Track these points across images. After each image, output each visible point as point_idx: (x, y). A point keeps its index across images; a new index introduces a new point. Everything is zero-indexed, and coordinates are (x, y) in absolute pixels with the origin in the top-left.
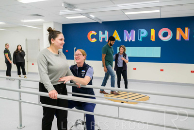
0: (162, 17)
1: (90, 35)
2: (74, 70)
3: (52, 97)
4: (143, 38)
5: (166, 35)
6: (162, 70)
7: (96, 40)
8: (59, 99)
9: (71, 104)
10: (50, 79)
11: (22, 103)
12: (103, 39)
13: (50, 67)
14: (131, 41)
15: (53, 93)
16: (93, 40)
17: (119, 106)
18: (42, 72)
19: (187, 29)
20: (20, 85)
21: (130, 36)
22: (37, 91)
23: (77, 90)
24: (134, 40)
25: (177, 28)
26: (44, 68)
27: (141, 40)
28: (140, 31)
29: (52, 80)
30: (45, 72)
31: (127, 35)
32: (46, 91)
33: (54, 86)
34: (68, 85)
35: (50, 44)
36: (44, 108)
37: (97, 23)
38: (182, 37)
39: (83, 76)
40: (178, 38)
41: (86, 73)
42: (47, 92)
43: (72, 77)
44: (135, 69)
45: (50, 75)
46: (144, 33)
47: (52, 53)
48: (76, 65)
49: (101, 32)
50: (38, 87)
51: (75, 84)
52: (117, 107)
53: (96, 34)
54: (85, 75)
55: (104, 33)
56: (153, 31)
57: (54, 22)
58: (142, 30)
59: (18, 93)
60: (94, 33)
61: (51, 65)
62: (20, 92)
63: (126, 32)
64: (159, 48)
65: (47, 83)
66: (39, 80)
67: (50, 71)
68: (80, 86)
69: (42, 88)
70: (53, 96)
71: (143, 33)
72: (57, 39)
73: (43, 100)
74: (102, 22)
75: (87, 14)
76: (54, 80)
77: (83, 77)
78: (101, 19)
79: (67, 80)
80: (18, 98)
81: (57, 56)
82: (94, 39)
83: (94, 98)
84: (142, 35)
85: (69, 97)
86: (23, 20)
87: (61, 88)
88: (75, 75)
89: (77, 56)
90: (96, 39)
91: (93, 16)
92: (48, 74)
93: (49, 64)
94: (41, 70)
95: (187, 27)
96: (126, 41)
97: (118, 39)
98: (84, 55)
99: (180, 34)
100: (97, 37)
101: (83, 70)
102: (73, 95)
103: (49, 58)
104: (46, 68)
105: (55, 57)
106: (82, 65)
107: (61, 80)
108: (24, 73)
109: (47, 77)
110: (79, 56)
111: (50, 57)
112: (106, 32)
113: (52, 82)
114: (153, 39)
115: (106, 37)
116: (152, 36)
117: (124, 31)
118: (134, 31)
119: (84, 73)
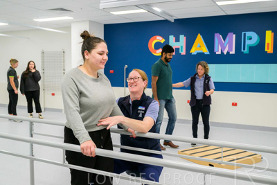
1: (153, 43)
2: (125, 105)
3: (87, 153)
4: (251, 48)
8: (98, 157)
9: (119, 166)
10: (84, 120)
11: (35, 161)
12: (177, 50)
13: (84, 100)
14: (228, 53)
15: (87, 146)
16: (158, 51)
17: (206, 173)
18: (70, 108)
20: (31, 130)
21: (226, 45)
22: (61, 142)
23: (129, 141)
24: (233, 52)
26: (74, 102)
27: (246, 51)
28: (245, 34)
29: (86, 122)
30: (75, 108)
31: (220, 42)
32: (76, 142)
33: (89, 133)
34: (115, 132)
35: (83, 61)
36: (73, 172)
37: (166, 22)
39: (140, 116)
41: (145, 111)
42: (79, 144)
43: (121, 118)
44: (235, 104)
45: (83, 114)
46: (252, 38)
47: (86, 76)
48: (129, 96)
49: (172, 39)
50: (62, 134)
51: (127, 131)
52: (203, 174)
53: (163, 41)
54: (143, 115)
55: (177, 40)
57: (90, 22)
58: (249, 34)
59: (28, 144)
60: (160, 39)
61: (86, 96)
62: (32, 143)
63: (218, 38)
65: (79, 128)
66: (64, 122)
67: (82, 108)
68: (135, 134)
69: (70, 136)
70: (89, 151)
71: (250, 39)
72: (94, 52)
73: (72, 157)
74: (175, 20)
75: (148, 6)
76: (90, 123)
77: (142, 119)
78: (172, 14)
79: (112, 123)
80: (28, 153)
81: (96, 80)
83: (160, 156)
84: (248, 43)
85: (116, 153)
86: (38, 18)
87: (101, 137)
88: (127, 114)
89: (132, 81)
91: (157, 9)
92: (80, 113)
93: (81, 94)
94: (68, 105)
96: (219, 53)
97: (205, 50)
98: (144, 80)
101: (141, 105)
102: (123, 150)
103: (81, 84)
104: (77, 101)
105: (92, 83)
106: (139, 97)
107: (102, 123)
108: (39, 110)
109: (79, 117)
110: (136, 80)
111: (83, 82)
112: (183, 38)
113: (87, 127)
114: (269, 49)
115: (182, 47)
116: (268, 44)
117: (216, 34)
118: (234, 36)
119: (143, 112)
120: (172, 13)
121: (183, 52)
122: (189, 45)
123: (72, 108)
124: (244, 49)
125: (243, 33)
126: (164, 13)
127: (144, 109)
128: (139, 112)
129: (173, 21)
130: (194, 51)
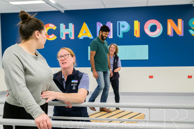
0: (149, 5)
4: (124, 34)
5: (154, 29)
6: (151, 77)
7: (56, 37)
12: (67, 35)
15: (43, 120)
16: (51, 37)
19: (180, 21)
24: (111, 37)
25: (168, 20)
27: (121, 36)
28: (119, 23)
37: (59, 12)
38: (174, 32)
39: (74, 88)
40: (170, 33)
46: (124, 27)
49: (62, 26)
51: (63, 103)
53: (55, 28)
55: (67, 27)
56: (137, 24)
58: (123, 23)
61: (30, 74)
64: (146, 47)
71: (123, 27)
74: (65, 11)
82: (53, 36)
84: (123, 30)
89: (63, 58)
90: (55, 35)
91: (53, 1)
95: (180, 18)
97: (90, 36)
99: (172, 27)
100: (57, 32)
103: (25, 61)
112: (71, 26)
114: (137, 34)
115: (71, 33)
116: (136, 31)
117: (97, 23)
118: (112, 24)
119: (76, 85)
120: (63, 5)
121: (72, 37)
122: (77, 32)
123: (21, 84)
124: (119, 35)
125: (118, 22)
126: (57, 4)
127: (77, 82)
128: (72, 85)
129: (63, 12)
130: (81, 36)
